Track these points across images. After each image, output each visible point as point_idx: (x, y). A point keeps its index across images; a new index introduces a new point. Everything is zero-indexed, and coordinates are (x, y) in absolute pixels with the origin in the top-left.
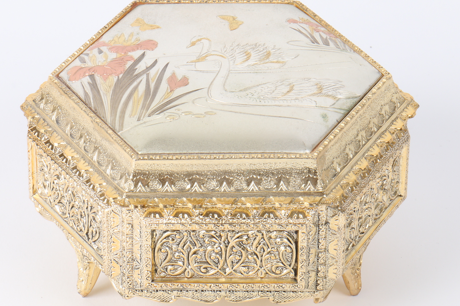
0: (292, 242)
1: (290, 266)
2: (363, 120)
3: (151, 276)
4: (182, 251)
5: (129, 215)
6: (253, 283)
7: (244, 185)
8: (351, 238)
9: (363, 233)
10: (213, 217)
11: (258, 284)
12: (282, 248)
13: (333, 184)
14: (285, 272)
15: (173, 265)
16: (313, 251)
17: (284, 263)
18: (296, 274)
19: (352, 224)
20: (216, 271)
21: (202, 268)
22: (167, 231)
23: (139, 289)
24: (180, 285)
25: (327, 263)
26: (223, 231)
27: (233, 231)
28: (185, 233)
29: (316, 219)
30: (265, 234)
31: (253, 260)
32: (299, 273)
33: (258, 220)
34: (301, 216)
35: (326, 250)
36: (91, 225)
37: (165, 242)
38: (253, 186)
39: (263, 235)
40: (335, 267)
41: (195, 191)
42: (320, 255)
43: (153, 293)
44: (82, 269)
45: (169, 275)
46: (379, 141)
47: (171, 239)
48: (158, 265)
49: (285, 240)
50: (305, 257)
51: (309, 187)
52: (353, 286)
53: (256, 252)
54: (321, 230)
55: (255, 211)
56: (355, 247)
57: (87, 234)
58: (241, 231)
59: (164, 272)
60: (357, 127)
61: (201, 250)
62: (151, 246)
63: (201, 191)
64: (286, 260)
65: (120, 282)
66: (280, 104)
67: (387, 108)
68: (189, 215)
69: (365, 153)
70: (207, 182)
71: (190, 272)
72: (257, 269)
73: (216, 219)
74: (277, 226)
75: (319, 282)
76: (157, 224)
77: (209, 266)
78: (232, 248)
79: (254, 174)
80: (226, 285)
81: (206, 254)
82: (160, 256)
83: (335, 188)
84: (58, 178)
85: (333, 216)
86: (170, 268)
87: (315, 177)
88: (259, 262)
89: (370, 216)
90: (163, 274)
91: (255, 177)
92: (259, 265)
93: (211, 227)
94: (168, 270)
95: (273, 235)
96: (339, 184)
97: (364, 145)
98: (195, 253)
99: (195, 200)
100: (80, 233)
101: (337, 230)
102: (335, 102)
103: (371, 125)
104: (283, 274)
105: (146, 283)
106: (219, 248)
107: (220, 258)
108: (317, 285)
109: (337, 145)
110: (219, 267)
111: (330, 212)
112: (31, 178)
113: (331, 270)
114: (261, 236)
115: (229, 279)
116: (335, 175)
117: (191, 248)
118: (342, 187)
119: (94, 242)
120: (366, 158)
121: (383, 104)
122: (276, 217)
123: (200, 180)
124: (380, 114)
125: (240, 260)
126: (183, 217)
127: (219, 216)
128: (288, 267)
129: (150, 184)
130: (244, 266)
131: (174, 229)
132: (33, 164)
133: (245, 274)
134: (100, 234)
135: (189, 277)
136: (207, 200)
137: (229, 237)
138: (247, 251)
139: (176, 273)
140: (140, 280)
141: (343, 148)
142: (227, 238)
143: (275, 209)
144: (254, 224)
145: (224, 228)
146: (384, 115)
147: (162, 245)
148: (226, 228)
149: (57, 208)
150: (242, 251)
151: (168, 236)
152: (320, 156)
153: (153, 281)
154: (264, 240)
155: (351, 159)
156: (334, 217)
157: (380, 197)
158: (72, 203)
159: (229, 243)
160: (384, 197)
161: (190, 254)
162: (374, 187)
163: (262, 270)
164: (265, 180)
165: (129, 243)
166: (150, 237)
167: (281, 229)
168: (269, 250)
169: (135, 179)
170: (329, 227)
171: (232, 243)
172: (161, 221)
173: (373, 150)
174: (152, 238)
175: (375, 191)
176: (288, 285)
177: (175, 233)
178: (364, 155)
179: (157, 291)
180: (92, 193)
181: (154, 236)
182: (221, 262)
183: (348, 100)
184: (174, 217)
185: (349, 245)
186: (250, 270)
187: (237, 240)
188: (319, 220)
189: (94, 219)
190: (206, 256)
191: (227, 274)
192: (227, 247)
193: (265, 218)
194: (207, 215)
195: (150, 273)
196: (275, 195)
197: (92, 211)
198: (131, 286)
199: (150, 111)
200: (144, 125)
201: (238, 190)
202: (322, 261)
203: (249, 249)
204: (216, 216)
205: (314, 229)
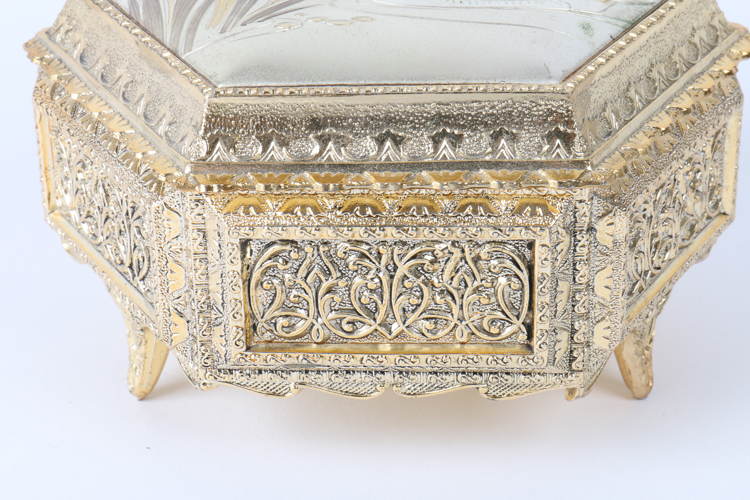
0: (522, 267)
1: (518, 317)
2: (660, 45)
3: (243, 338)
4: (304, 285)
5: (197, 211)
6: (446, 354)
7: (429, 148)
8: (637, 270)
9: (659, 268)
10: (363, 212)
11: (456, 356)
12: (502, 280)
13: (605, 149)
14: (508, 330)
15: (287, 316)
16: (564, 286)
17: (506, 311)
18: (530, 336)
19: (640, 243)
20: (373, 328)
21: (344, 322)
22: (274, 243)
23: (224, 366)
24: (301, 357)
25: (592, 315)
26: (384, 243)
27: (404, 243)
28: (308, 249)
29: (570, 219)
30: (467, 249)
31: (444, 307)
32: (536, 333)
33: (452, 220)
34: (539, 211)
35: (590, 287)
36: (135, 247)
37: (269, 268)
38: (446, 149)
39: (463, 251)
40: (608, 324)
41: (329, 159)
42: (577, 297)
43: (252, 376)
44: (134, 347)
45: (280, 337)
46: (691, 87)
47: (281, 261)
48: (258, 317)
49: (509, 264)
50: (547, 299)
51: (558, 150)
52: (637, 379)
53: (451, 289)
54: (580, 244)
55: (447, 201)
56: (644, 294)
57: (131, 267)
58: (419, 244)
59: (271, 331)
60: (650, 55)
61: (342, 283)
62: (240, 273)
63: (341, 159)
64: (509, 305)
65: (189, 354)
66: (499, 6)
67: (702, 33)
68: (316, 210)
69: (665, 104)
70: (352, 141)
71: (321, 330)
72: (452, 325)
73: (369, 216)
74: (491, 232)
75: (575, 354)
76: (252, 228)
77: (358, 318)
78: (403, 281)
79: (447, 124)
80: (392, 358)
81: (352, 292)
82: (260, 296)
83: (609, 156)
84: (84, 166)
85: (604, 215)
86: (281, 322)
87: (569, 131)
88: (456, 310)
89: (671, 237)
90: (268, 336)
91: (448, 130)
92: (456, 317)
93: (359, 233)
94: (279, 326)
95: (484, 252)
96: (617, 149)
97: (663, 90)
98: (329, 291)
99: (327, 176)
100: (120, 268)
101: (610, 246)
102: (606, 6)
103: (676, 58)
104: (504, 335)
105: (235, 352)
106: (377, 280)
107: (379, 302)
108: (572, 359)
109: (613, 78)
110: (378, 321)
111: (598, 207)
112: (43, 179)
113: (600, 330)
114: (460, 255)
115: (399, 347)
116: (609, 134)
117: (321, 281)
118: (623, 155)
119: (143, 279)
120: (667, 113)
121: (695, 25)
122: (490, 213)
123: (338, 137)
124: (690, 42)
125: (418, 305)
126: (304, 213)
127: (376, 211)
128: (514, 320)
129: (239, 146)
130: (427, 319)
131: (285, 236)
132: (45, 152)
133: (429, 335)
134: (149, 261)
135: (320, 340)
136: (353, 176)
137: (395, 257)
138: (433, 285)
139: (293, 334)
140: (224, 349)
141: (623, 87)
142: (392, 259)
143: (487, 197)
144: (444, 226)
145: (385, 236)
146: (699, 46)
147: (264, 273)
148: (389, 234)
149: (85, 227)
150: (423, 286)
151: (275, 256)
152: (579, 90)
153: (248, 349)
154: (466, 262)
155: (639, 111)
156: (606, 218)
157: (689, 204)
158: (105, 210)
159: (396, 268)
160: (697, 207)
161: (320, 294)
162: (680, 177)
163: (461, 326)
164: (469, 136)
165: (200, 272)
166: (239, 255)
167: (500, 239)
168: (476, 284)
169: (209, 135)
170: (595, 238)
171: (403, 269)
172: (258, 221)
173: (680, 101)
174: (243, 257)
175: (682, 187)
176: (515, 358)
177: (288, 248)
178: (662, 107)
179: (260, 372)
180: (132, 177)
181: (248, 255)
182: (383, 309)
183: (632, 7)
184: (285, 212)
185: (634, 285)
186: (439, 326)
187: (412, 262)
188: (576, 222)
189: (139, 232)
190: (352, 297)
191: (394, 334)
192: (392, 277)
193: (467, 215)
194: (351, 209)
195: (241, 332)
196: (489, 165)
197: (135, 216)
198: (209, 362)
199: (246, 18)
200: (232, 39)
201: (414, 157)
202: (583, 311)
203: (436, 281)
204: (369, 212)
205: (566, 239)
